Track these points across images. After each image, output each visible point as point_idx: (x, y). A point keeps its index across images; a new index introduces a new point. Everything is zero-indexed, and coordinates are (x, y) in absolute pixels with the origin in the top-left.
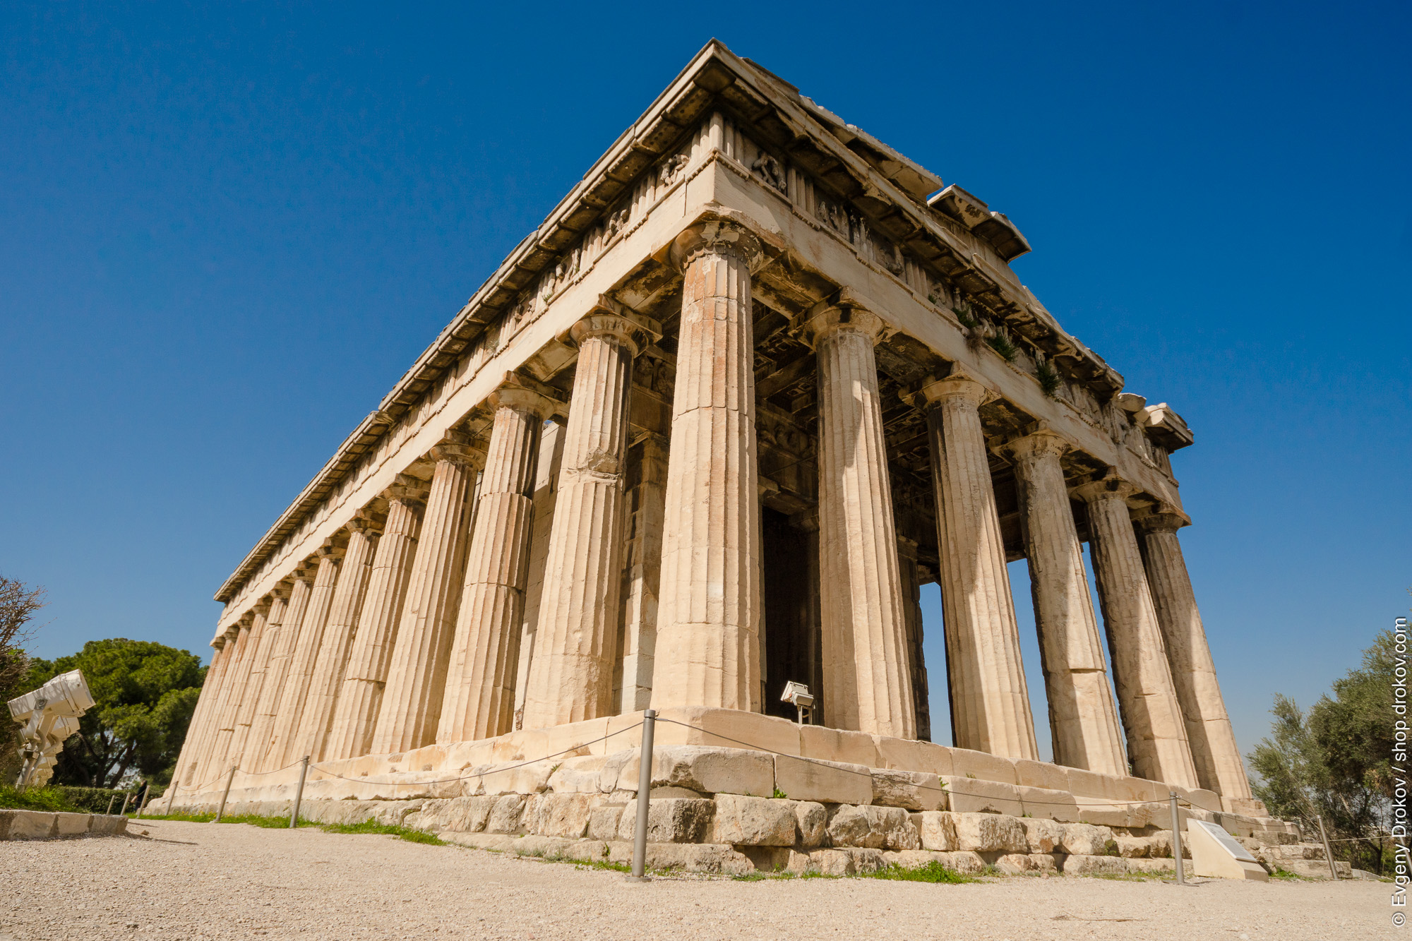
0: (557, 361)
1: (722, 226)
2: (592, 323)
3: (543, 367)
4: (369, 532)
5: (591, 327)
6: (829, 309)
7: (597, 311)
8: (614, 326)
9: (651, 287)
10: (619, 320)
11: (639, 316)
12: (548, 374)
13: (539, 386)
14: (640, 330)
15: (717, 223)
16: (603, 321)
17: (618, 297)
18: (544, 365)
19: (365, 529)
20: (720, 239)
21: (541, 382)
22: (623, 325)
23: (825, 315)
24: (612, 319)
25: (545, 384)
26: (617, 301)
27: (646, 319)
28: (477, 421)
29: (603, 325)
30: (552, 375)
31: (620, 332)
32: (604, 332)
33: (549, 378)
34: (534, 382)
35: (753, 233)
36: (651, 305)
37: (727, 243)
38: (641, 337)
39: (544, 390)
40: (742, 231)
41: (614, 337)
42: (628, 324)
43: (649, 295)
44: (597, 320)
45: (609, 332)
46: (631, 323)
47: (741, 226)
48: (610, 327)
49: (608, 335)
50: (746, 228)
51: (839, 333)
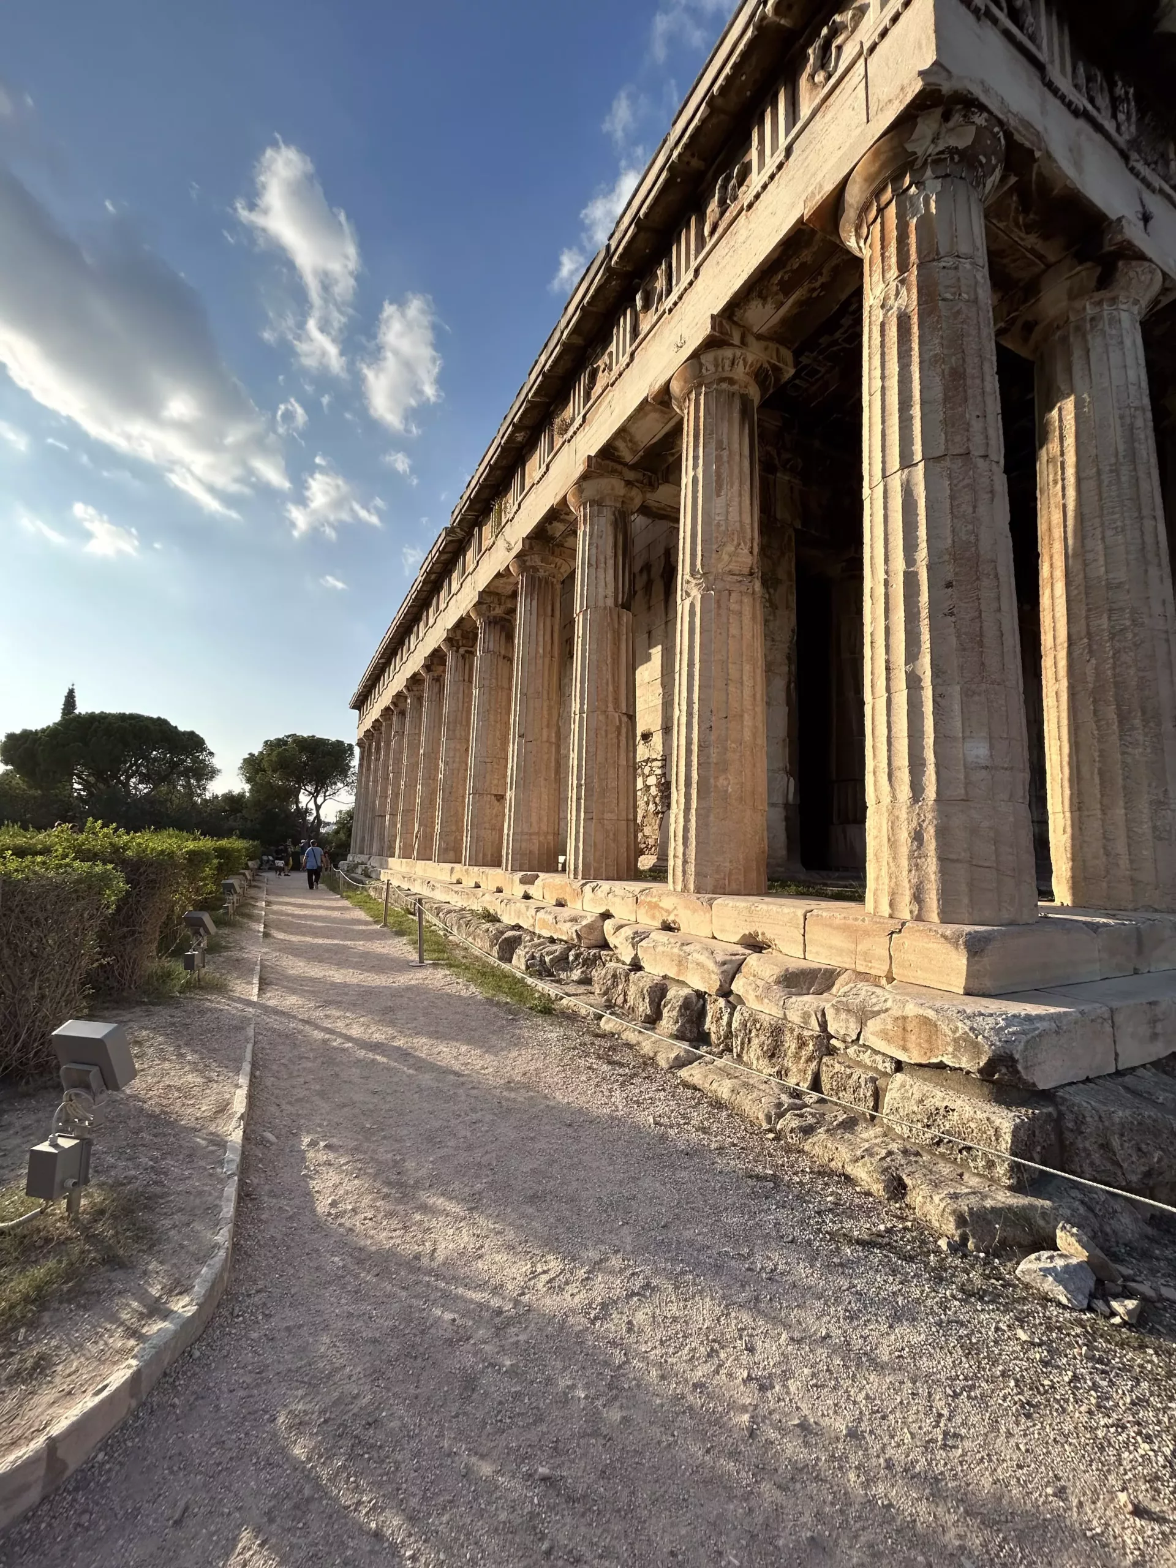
0: (651, 431)
1: (946, 117)
2: (701, 365)
3: (630, 445)
4: (462, 650)
5: (701, 371)
6: (1079, 268)
7: (710, 344)
8: (733, 364)
9: (787, 288)
10: (738, 352)
11: (764, 343)
12: (634, 452)
13: (625, 471)
14: (766, 365)
15: (938, 112)
16: (716, 359)
17: (738, 313)
18: (631, 441)
19: (458, 648)
20: (940, 148)
21: (625, 465)
22: (744, 359)
23: (1068, 283)
24: (728, 353)
25: (633, 467)
26: (735, 323)
27: (773, 346)
28: (556, 524)
29: (716, 366)
30: (641, 453)
31: (740, 372)
32: (716, 376)
33: (636, 459)
34: (619, 467)
35: (1000, 123)
36: (784, 321)
37: (952, 151)
38: (767, 376)
39: (631, 475)
40: (980, 119)
41: (731, 381)
42: (750, 359)
43: (782, 304)
44: (707, 359)
45: (726, 374)
46: (755, 354)
47: (983, 108)
48: (727, 368)
49: (722, 380)
50: (990, 112)
51: (1090, 311)
